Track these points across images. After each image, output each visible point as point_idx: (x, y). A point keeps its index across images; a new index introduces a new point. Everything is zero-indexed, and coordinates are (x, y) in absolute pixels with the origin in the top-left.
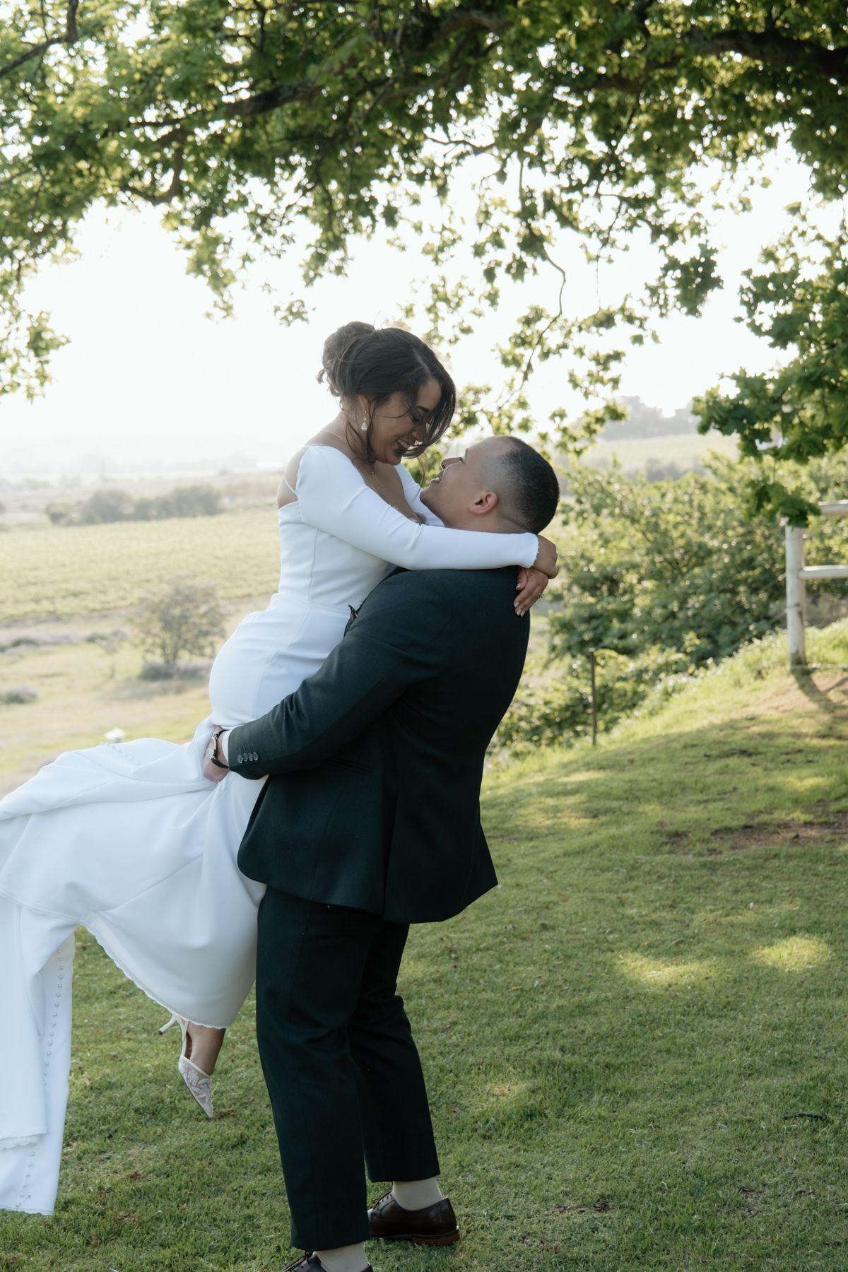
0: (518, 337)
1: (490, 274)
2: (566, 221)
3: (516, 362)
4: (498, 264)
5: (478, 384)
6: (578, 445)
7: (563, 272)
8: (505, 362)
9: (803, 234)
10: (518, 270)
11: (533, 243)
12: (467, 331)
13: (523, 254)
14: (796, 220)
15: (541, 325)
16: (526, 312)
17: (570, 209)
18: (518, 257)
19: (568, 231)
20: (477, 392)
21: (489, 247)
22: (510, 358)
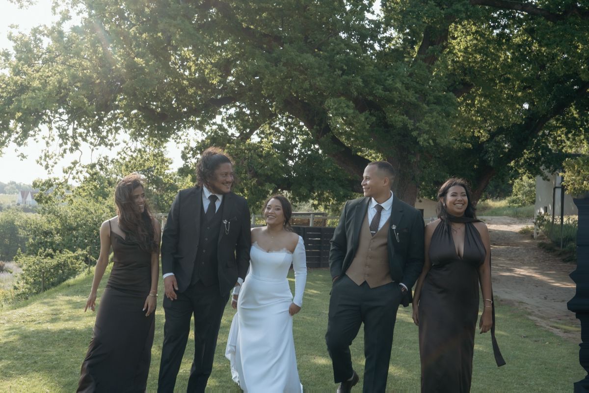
0: (70, 167)
1: (65, 151)
2: (85, 140)
3: (66, 172)
4: (67, 149)
5: (56, 177)
7: (82, 152)
10: (71, 150)
11: (76, 145)
12: (56, 163)
14: (125, 144)
16: (73, 161)
17: (86, 137)
18: (72, 147)
19: (85, 142)
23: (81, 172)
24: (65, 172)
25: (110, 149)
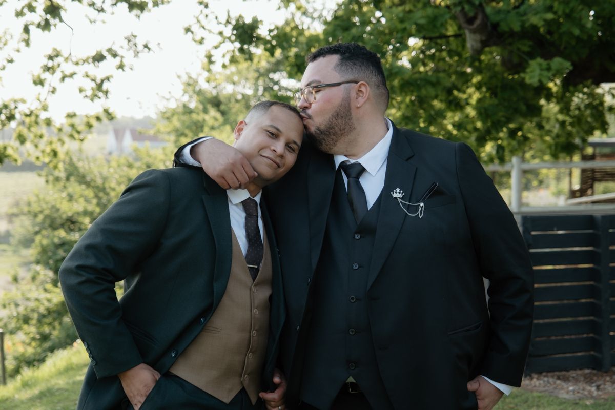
0: (46, 66)
3: (42, 84)
4: (32, 23)
5: (17, 97)
6: (82, 137)
7: (72, 29)
8: (35, 83)
9: (207, 16)
10: (45, 26)
11: (53, 10)
12: (12, 61)
13: (49, 17)
14: (202, 7)
15: (59, 60)
16: (50, 52)
18: (44, 18)
20: (15, 101)
21: (26, 10)
22: (38, 81)
23: (72, 75)
24: (39, 82)
25: (139, 17)
